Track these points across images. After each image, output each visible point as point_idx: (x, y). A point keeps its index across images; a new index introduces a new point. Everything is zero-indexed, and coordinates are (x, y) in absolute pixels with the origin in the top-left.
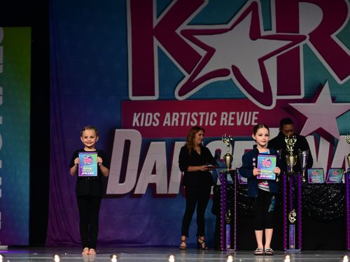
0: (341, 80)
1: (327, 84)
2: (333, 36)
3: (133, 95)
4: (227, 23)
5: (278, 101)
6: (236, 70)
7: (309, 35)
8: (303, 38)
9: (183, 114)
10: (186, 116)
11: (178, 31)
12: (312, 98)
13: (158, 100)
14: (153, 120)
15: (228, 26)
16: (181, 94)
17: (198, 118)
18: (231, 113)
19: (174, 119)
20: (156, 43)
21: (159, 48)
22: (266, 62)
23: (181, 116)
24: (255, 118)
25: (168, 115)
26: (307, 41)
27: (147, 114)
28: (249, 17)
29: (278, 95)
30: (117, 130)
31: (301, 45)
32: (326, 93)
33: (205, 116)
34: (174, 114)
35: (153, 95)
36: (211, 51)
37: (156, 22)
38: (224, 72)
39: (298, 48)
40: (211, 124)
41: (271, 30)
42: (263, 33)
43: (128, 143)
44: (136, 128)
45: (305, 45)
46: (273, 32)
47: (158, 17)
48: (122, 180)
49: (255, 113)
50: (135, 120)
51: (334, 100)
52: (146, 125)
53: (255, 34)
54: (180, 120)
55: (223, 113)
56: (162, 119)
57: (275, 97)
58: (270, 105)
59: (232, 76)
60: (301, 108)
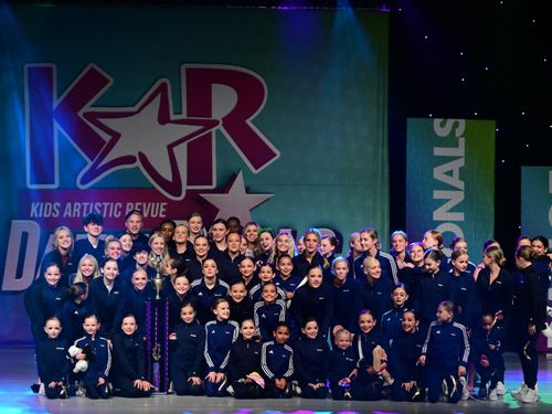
0: (256, 168)
1: (241, 173)
2: (248, 122)
3: (31, 183)
4: (134, 106)
5: (188, 191)
6: (143, 158)
7: (223, 119)
8: (216, 123)
9: (86, 204)
10: (88, 207)
11: (80, 114)
12: (224, 188)
13: (59, 189)
14: (53, 211)
15: (135, 109)
16: (83, 183)
17: (102, 209)
18: (137, 204)
19: (75, 210)
20: (57, 127)
21: (59, 132)
22: (175, 149)
23: (82, 207)
24: (162, 210)
25: (69, 205)
26: (220, 127)
27: (47, 204)
28: (158, 99)
29: (188, 184)
30: (14, 221)
31: (213, 130)
32: (239, 183)
33: (109, 207)
34: (76, 204)
35: (53, 183)
36: (116, 136)
37: (56, 104)
38: (130, 160)
39: (210, 134)
40: (115, 215)
41: (181, 113)
42: (173, 117)
43: (25, 236)
44: (33, 219)
45: (218, 131)
46: (184, 116)
47: (58, 98)
48: (19, 275)
49: (162, 204)
50: (34, 210)
51: (248, 191)
52: (45, 215)
53: (164, 118)
54: (82, 210)
55: (128, 204)
56: (62, 210)
57: (185, 187)
58: (179, 195)
59: (138, 163)
60: (213, 199)
